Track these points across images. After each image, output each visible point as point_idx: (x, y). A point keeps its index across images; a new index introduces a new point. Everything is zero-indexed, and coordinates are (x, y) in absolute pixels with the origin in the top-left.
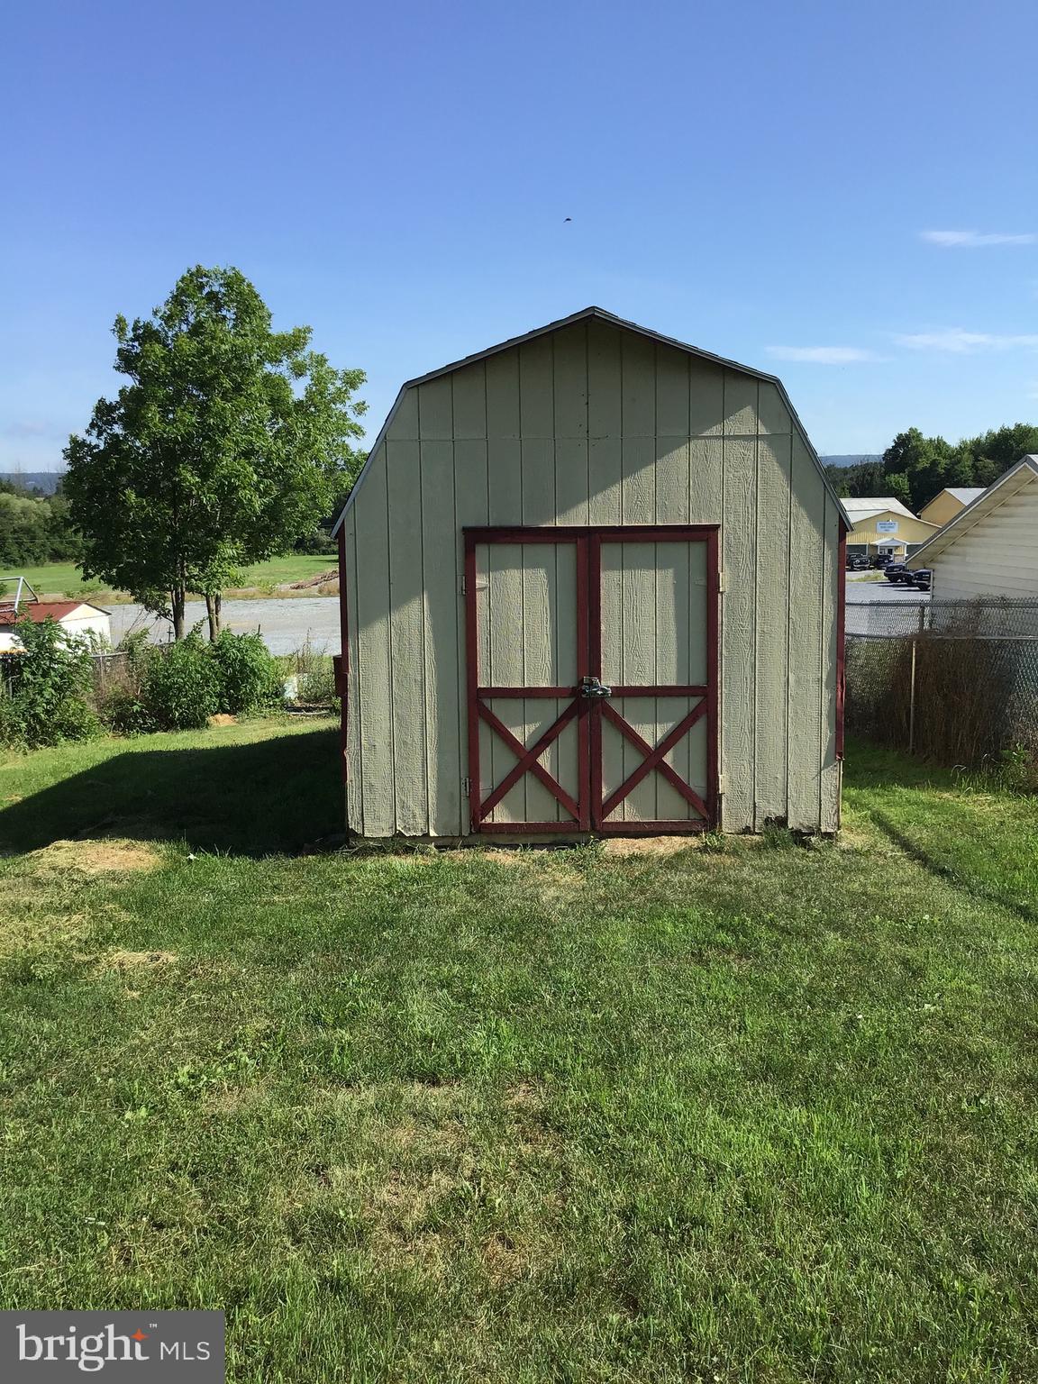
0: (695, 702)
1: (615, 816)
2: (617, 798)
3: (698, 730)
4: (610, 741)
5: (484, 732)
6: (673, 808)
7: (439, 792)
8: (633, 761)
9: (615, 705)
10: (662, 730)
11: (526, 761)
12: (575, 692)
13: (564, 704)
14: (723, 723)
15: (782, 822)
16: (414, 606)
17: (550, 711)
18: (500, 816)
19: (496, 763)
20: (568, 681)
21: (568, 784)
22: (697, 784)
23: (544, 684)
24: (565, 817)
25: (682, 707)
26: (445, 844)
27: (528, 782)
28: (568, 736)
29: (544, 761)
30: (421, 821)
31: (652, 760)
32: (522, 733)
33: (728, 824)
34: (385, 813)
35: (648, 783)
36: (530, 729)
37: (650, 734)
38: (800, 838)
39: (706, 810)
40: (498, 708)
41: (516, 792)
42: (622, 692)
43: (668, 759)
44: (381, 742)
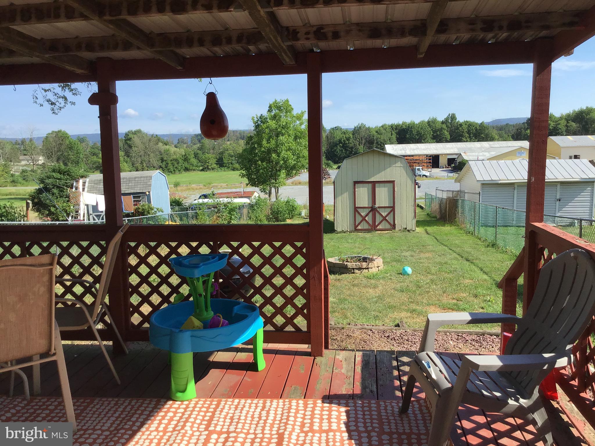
0: (391, 209)
1: (378, 228)
2: (379, 225)
3: (392, 213)
4: (377, 215)
5: (357, 213)
6: (388, 226)
7: (349, 223)
8: (381, 219)
9: (378, 209)
10: (386, 214)
11: (364, 219)
12: (372, 207)
13: (370, 209)
14: (396, 212)
15: (406, 228)
16: (346, 194)
17: (367, 211)
18: (359, 227)
19: (359, 219)
20: (371, 206)
21: (371, 222)
22: (392, 223)
23: (367, 206)
24: (370, 228)
25: (389, 210)
26: (351, 232)
27: (364, 222)
28: (371, 214)
29: (367, 218)
30: (346, 228)
31: (384, 219)
32: (363, 214)
33: (397, 229)
34: (341, 227)
35: (384, 222)
36: (364, 213)
37: (384, 214)
38: (409, 231)
39: (394, 226)
40: (359, 210)
41: (362, 223)
42: (379, 207)
43: (387, 218)
44: (340, 216)
